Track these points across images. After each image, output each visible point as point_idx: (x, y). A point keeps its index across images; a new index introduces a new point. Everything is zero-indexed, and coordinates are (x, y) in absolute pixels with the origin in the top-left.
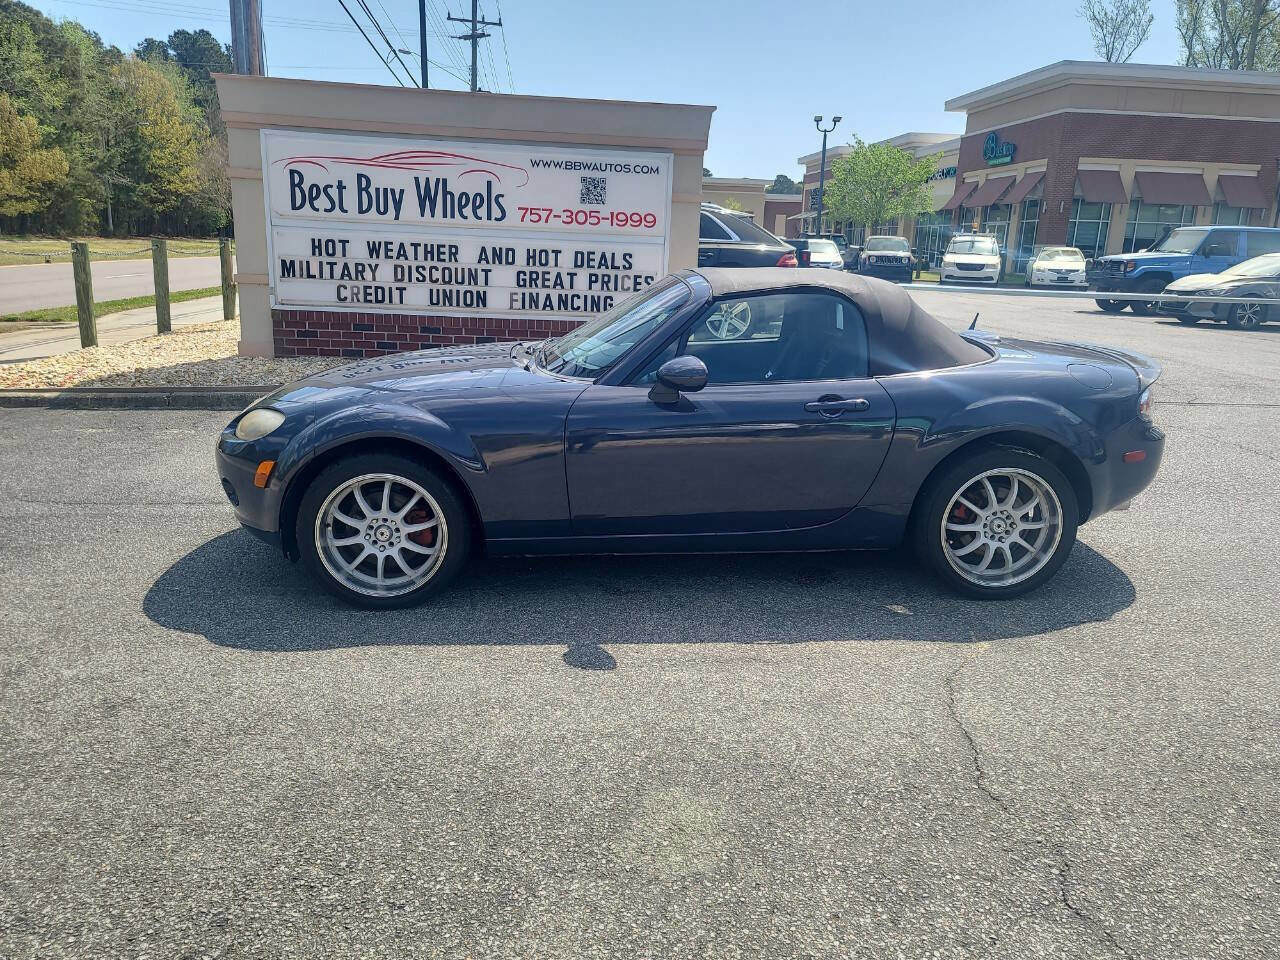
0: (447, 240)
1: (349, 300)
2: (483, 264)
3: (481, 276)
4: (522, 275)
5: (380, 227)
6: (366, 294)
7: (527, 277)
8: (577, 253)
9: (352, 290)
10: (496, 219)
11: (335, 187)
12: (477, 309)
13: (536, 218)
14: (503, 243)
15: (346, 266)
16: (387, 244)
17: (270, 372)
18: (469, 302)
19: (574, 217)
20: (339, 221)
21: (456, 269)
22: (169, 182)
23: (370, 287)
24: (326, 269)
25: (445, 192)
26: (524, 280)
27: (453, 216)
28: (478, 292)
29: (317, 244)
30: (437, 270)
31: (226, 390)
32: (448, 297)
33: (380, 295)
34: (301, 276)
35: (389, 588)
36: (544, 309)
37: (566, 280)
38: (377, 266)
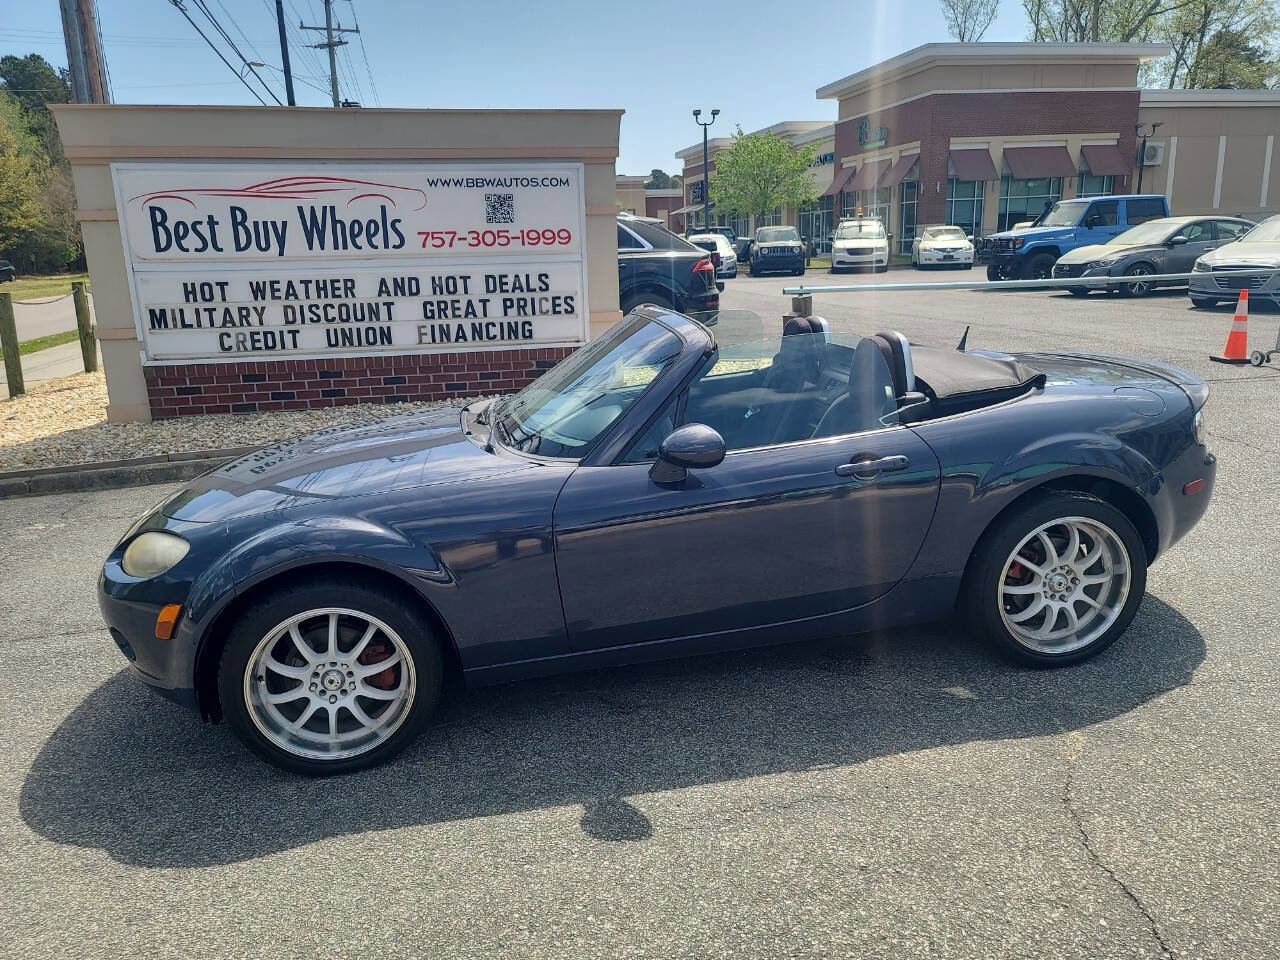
0: (341, 274)
1: (235, 348)
2: (385, 298)
3: (383, 310)
4: (428, 306)
5: (264, 266)
6: (254, 341)
7: (435, 307)
8: (487, 277)
9: (237, 337)
10: (394, 247)
11: (205, 223)
12: (382, 347)
13: (439, 242)
14: (403, 273)
15: (227, 311)
16: (272, 283)
17: (146, 441)
18: (371, 340)
19: (480, 238)
20: (214, 261)
21: (355, 305)
22: (10, 218)
23: (258, 333)
24: (205, 316)
25: (335, 222)
26: (432, 311)
27: (345, 247)
28: (381, 329)
29: (190, 289)
30: (333, 307)
31: (97, 466)
32: (347, 337)
33: (271, 341)
34: (175, 326)
35: (345, 746)
36: (457, 341)
37: (478, 308)
38: (263, 308)
